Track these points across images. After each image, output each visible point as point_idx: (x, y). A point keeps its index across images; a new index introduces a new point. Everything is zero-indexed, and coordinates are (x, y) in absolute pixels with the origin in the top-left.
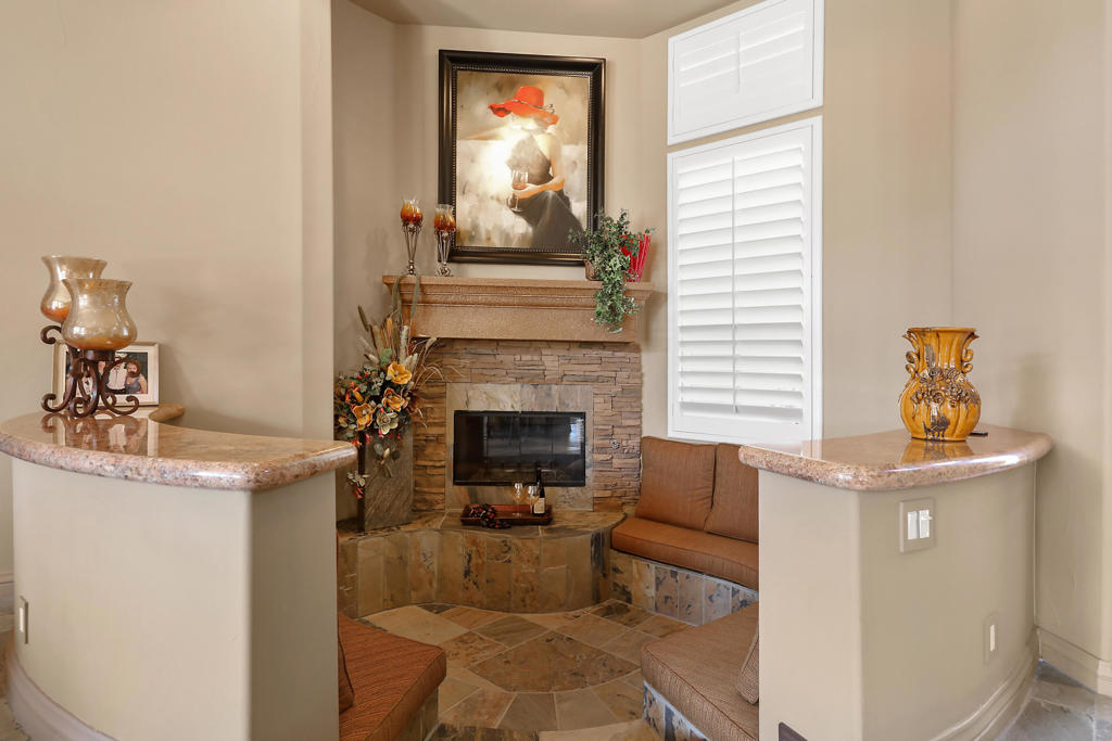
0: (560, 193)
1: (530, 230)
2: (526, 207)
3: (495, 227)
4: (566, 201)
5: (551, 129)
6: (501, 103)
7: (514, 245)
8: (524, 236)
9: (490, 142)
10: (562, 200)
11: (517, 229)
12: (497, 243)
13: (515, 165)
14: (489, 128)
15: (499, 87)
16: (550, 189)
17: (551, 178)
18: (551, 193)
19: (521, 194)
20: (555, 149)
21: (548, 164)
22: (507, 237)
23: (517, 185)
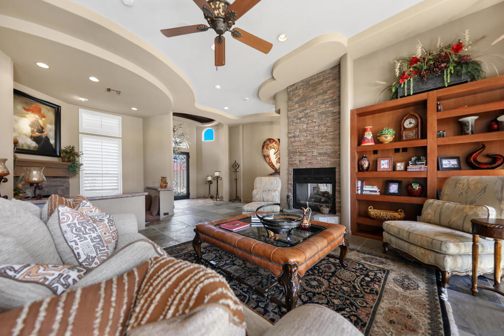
0: (47, 137)
1: (37, 145)
2: (35, 139)
3: (25, 143)
4: (49, 139)
5: (43, 119)
6: (27, 108)
7: (32, 149)
8: (35, 147)
9: (23, 118)
10: (47, 139)
11: (34, 144)
12: (25, 148)
13: (31, 126)
14: (23, 114)
15: (27, 104)
16: (44, 135)
17: (44, 132)
18: (44, 136)
19: (34, 135)
20: (45, 125)
21: (43, 128)
22: (29, 147)
23: (32, 132)
